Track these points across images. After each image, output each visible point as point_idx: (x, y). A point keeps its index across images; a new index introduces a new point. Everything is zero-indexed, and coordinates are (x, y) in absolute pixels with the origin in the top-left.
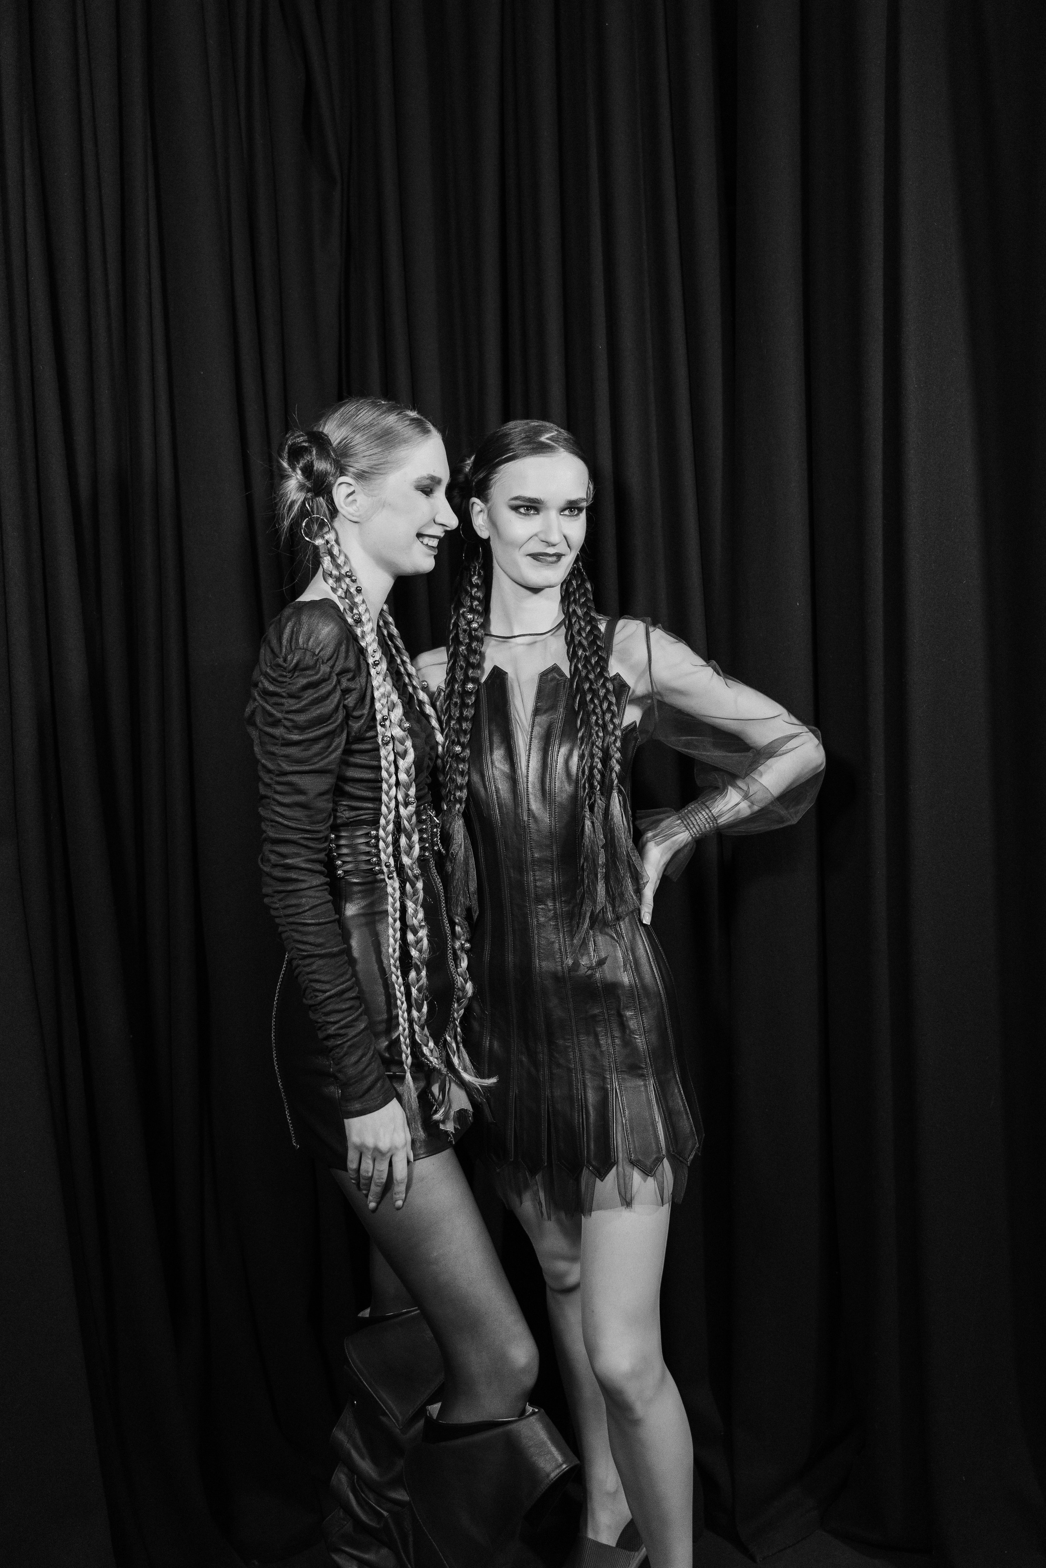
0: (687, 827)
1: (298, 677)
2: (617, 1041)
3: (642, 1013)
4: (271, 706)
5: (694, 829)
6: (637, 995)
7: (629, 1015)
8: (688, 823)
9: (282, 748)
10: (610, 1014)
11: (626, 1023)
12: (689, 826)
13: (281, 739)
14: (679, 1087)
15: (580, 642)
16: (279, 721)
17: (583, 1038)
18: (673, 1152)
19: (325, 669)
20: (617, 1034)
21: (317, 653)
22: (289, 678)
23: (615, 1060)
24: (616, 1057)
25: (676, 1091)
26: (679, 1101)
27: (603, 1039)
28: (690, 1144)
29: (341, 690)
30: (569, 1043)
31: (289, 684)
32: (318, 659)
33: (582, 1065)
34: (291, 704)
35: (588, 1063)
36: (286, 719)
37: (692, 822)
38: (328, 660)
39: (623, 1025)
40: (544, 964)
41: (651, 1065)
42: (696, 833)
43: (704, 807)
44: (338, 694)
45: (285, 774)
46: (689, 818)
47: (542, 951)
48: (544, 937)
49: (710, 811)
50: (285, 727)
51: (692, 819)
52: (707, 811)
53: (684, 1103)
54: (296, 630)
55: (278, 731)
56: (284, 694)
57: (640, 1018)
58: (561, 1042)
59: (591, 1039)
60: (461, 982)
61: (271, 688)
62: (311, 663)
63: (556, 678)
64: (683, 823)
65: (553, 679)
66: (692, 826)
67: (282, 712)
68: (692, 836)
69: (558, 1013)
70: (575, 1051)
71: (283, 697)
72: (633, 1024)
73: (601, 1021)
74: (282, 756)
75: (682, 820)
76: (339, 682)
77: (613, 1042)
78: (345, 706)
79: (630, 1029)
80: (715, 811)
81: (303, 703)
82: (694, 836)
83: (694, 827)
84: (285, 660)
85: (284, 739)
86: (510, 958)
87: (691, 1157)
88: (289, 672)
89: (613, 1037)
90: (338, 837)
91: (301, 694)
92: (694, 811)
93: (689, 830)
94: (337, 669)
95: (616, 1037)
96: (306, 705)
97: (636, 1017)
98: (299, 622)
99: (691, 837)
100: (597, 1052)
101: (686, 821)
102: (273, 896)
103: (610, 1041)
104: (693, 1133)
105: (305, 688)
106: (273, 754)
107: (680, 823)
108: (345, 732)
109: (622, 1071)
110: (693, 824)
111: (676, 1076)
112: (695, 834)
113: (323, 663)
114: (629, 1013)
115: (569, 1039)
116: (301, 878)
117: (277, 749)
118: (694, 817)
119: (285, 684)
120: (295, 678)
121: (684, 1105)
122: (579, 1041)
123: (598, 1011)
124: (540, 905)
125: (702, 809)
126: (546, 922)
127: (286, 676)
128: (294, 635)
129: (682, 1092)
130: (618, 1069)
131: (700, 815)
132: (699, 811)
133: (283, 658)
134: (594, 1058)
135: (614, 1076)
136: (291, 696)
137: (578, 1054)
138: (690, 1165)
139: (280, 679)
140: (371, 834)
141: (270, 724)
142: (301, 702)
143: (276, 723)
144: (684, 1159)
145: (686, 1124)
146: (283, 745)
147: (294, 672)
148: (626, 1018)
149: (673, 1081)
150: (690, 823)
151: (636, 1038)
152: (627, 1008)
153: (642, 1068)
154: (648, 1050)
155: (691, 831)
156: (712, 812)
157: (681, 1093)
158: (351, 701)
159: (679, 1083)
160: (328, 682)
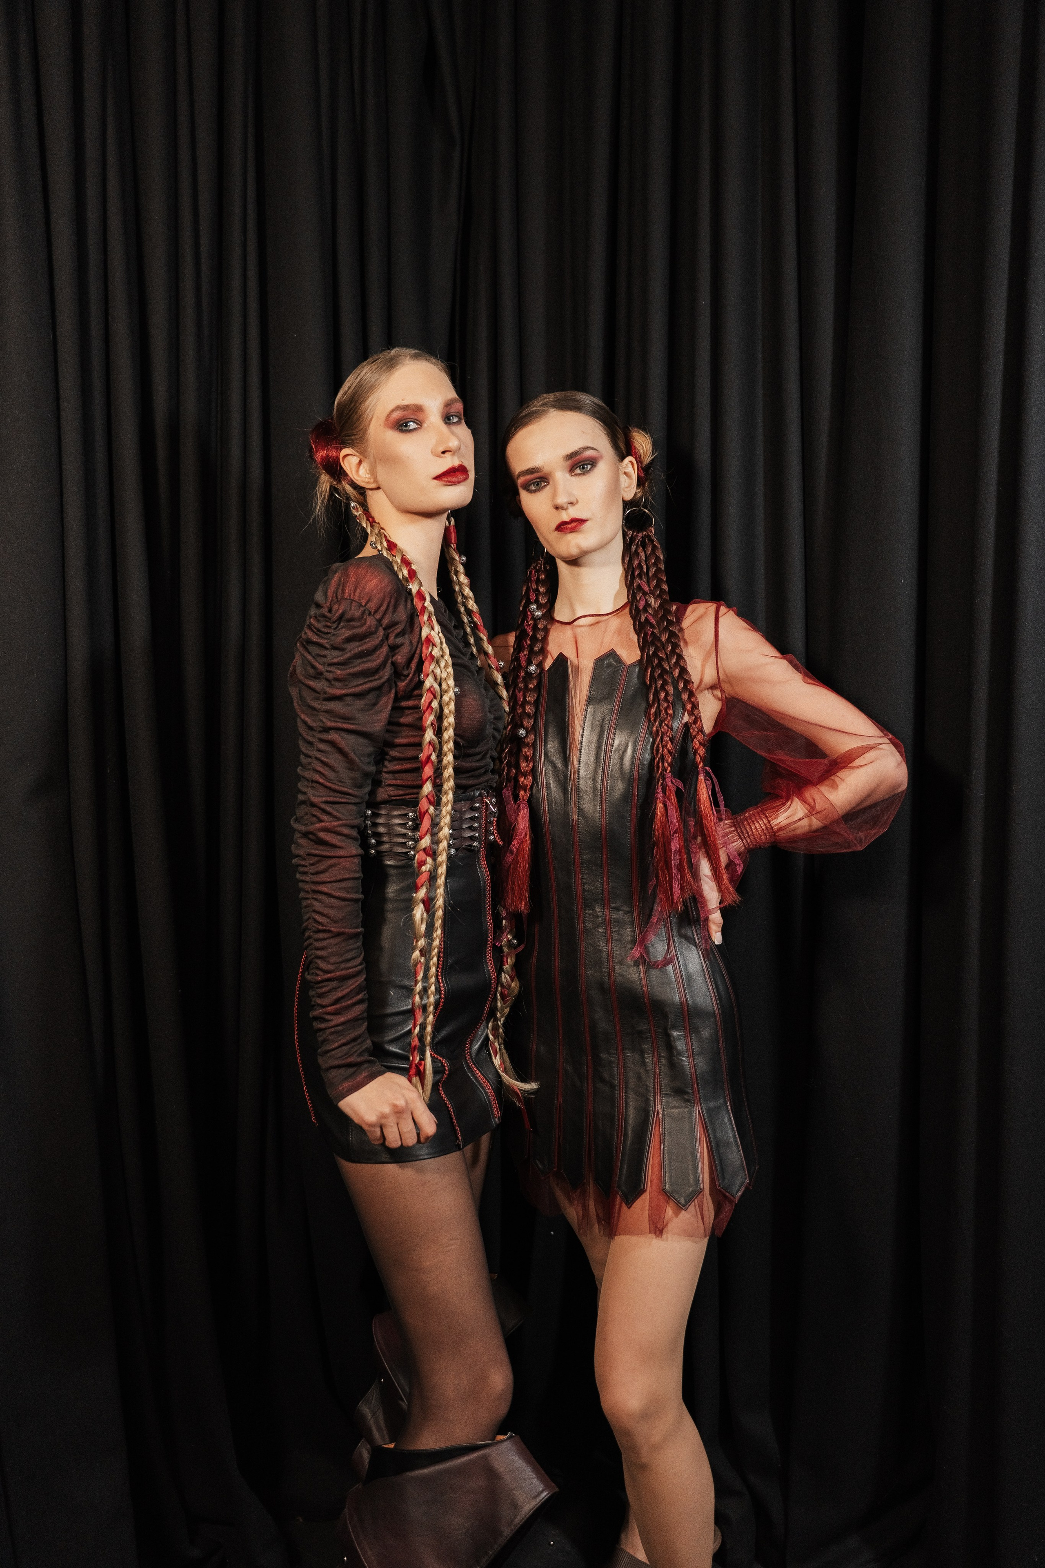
0: (740, 836)
1: (343, 627)
2: (663, 1061)
3: (692, 1034)
4: (314, 657)
5: (748, 839)
6: (686, 1014)
7: (677, 1035)
8: (742, 832)
9: (324, 702)
10: (657, 1032)
11: (673, 1043)
12: (743, 835)
13: (322, 693)
14: (730, 1116)
15: (646, 619)
16: (321, 674)
17: (629, 1054)
18: (719, 1186)
19: (371, 621)
20: (664, 1054)
21: (363, 604)
22: (334, 629)
23: (660, 1081)
24: (661, 1078)
25: (726, 1120)
26: (729, 1130)
27: (649, 1058)
28: (739, 1179)
29: (389, 645)
30: (613, 1057)
31: (334, 635)
32: (364, 611)
33: (626, 1083)
34: (334, 656)
35: (632, 1082)
36: (327, 671)
37: (747, 831)
38: (376, 612)
39: (670, 1046)
40: (589, 972)
41: (698, 1091)
42: (750, 844)
43: (763, 816)
44: (385, 650)
45: (327, 730)
46: (745, 827)
47: (588, 959)
48: (591, 945)
49: (769, 822)
50: (327, 680)
51: (748, 827)
52: (765, 821)
53: (735, 1133)
54: (344, 580)
55: (317, 685)
56: (328, 646)
57: (689, 1039)
58: (604, 1056)
59: (637, 1056)
60: (507, 979)
61: (315, 638)
62: (358, 614)
63: (612, 664)
64: (737, 831)
65: (610, 665)
66: (746, 835)
67: (323, 664)
68: (745, 846)
69: (603, 1025)
70: (619, 1067)
71: (326, 648)
72: (680, 1045)
73: (647, 1038)
74: (324, 712)
75: (736, 828)
76: (387, 637)
77: (659, 1061)
78: (393, 664)
79: (677, 1050)
80: (774, 822)
81: (347, 656)
82: (747, 846)
83: (749, 836)
84: (330, 611)
85: (325, 693)
86: (557, 963)
87: (740, 1194)
88: (334, 622)
89: (659, 1056)
90: (376, 815)
91: (346, 646)
92: (751, 819)
93: (742, 840)
94: (385, 622)
95: (663, 1057)
96: (350, 658)
97: (684, 1037)
98: (346, 574)
99: (743, 847)
100: (642, 1071)
101: (741, 829)
102: (305, 859)
103: (656, 1060)
104: (743, 1167)
105: (349, 640)
106: (314, 709)
107: (734, 831)
108: (393, 691)
109: (666, 1094)
110: (748, 833)
111: (727, 1103)
112: (748, 844)
113: (370, 614)
114: (676, 1034)
115: (614, 1054)
116: (339, 844)
117: (319, 704)
118: (750, 826)
119: (329, 635)
120: (339, 629)
121: (734, 1136)
122: (624, 1056)
123: (645, 1027)
124: (588, 910)
125: (761, 818)
126: (594, 928)
127: (329, 627)
128: (342, 585)
129: (733, 1121)
130: (663, 1091)
131: (757, 825)
132: (756, 820)
133: (328, 608)
134: (639, 1078)
135: (658, 1098)
136: (334, 648)
137: (622, 1071)
138: (738, 1202)
139: (323, 630)
140: (409, 816)
141: (312, 677)
142: (345, 654)
143: (318, 675)
144: (731, 1195)
145: (735, 1156)
146: (325, 699)
147: (339, 624)
148: (674, 1038)
149: (723, 1109)
150: (745, 832)
151: (683, 1060)
152: (675, 1027)
153: (688, 1093)
154: (696, 1074)
155: (744, 841)
156: (771, 822)
157: (732, 1123)
158: (400, 658)
159: (730, 1111)
160: (375, 636)
